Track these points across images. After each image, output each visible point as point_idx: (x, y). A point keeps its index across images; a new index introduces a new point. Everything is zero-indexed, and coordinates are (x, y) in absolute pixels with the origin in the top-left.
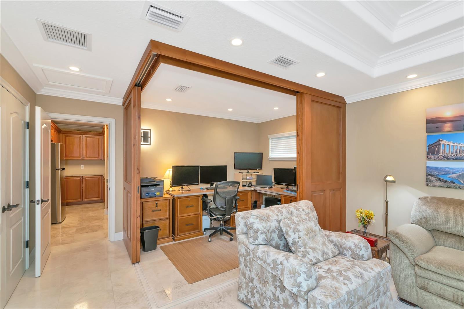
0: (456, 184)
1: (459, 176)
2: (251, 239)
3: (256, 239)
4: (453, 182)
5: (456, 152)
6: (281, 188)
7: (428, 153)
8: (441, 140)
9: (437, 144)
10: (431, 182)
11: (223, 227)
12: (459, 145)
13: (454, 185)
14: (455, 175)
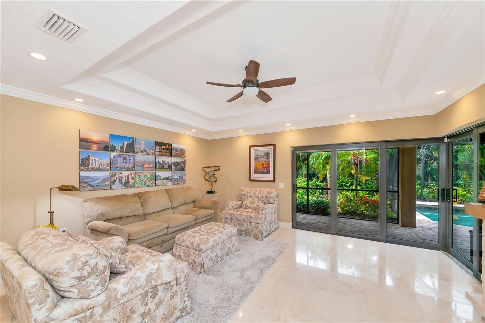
0: (100, 187)
1: (101, 182)
4: (98, 186)
5: (99, 165)
7: (81, 165)
8: (90, 155)
9: (88, 158)
10: (83, 188)
12: (101, 161)
13: (99, 188)
14: (99, 181)
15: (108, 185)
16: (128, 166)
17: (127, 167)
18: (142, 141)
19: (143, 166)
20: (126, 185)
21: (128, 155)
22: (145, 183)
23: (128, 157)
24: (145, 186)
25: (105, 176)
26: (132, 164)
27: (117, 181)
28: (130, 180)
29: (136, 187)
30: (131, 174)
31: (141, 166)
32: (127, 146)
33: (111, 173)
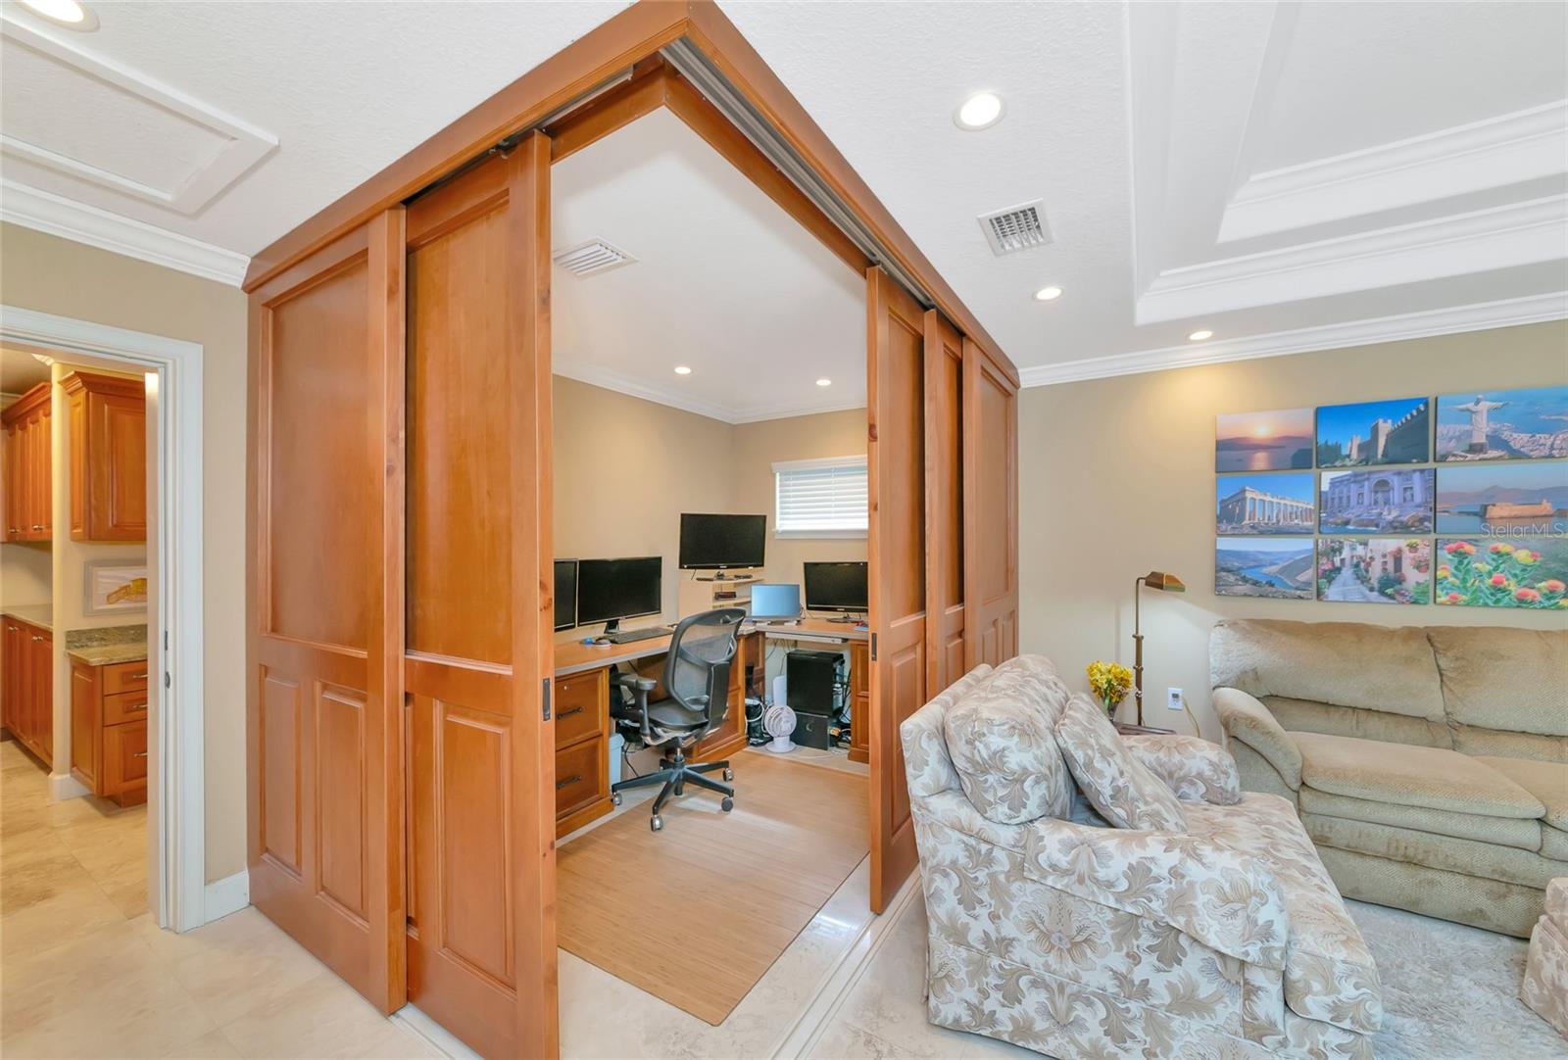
0: (1278, 587)
1: (1283, 570)
5: (1277, 517)
7: (1219, 519)
8: (1247, 488)
9: (1239, 498)
10: (1226, 585)
11: (685, 769)
12: (1283, 502)
13: (1274, 589)
14: (1274, 569)
15: (1308, 584)
16: (1395, 514)
17: (1390, 518)
18: (1477, 402)
19: (1482, 514)
20: (1389, 591)
21: (1399, 473)
22: (1498, 589)
23: (1395, 481)
24: (1498, 601)
25: (1299, 553)
26: (1419, 506)
27: (1347, 573)
28: (1409, 570)
29: (1442, 604)
30: (1413, 548)
31: (1469, 514)
32: (1392, 437)
33: (1320, 541)
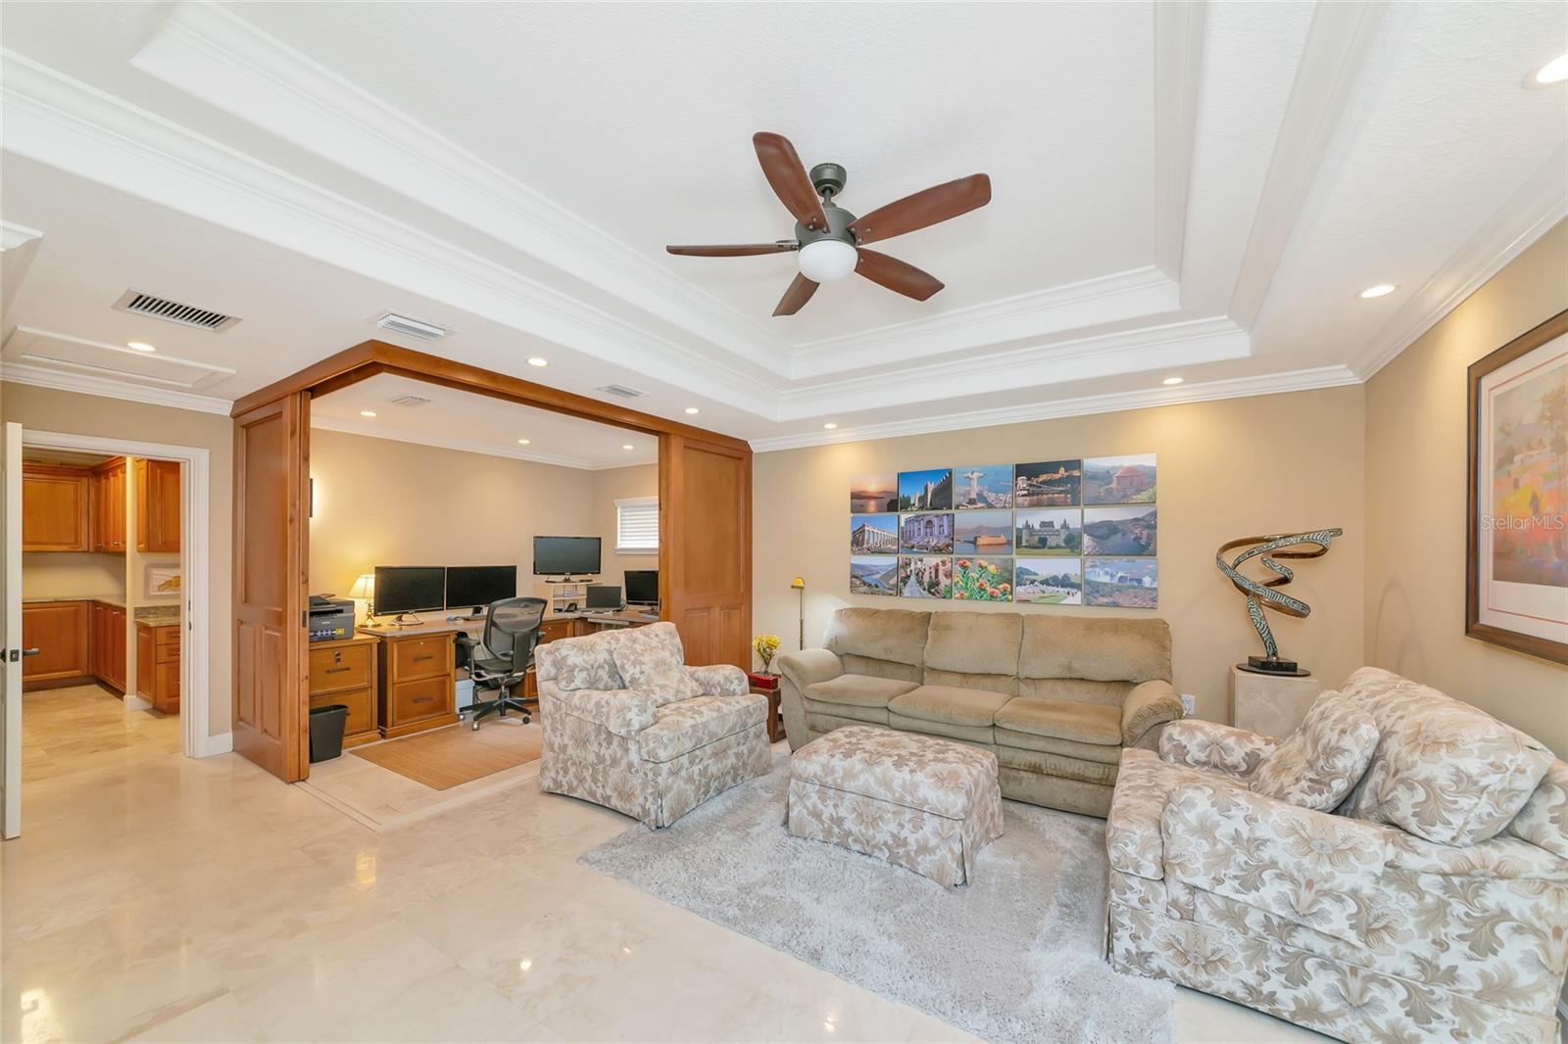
0: (881, 588)
1: (882, 577)
2: (564, 683)
3: (570, 680)
4: (877, 586)
5: (880, 543)
6: (641, 612)
7: (853, 544)
8: (866, 524)
9: (862, 530)
10: (855, 586)
11: (508, 700)
12: (882, 532)
13: (878, 589)
14: (878, 576)
15: (893, 586)
16: (935, 542)
17: (933, 544)
18: (972, 473)
19: (974, 542)
20: (933, 590)
21: (937, 516)
22: (981, 588)
23: (935, 521)
24: (981, 597)
25: (890, 566)
26: (946, 537)
27: (913, 578)
28: (942, 577)
29: (957, 598)
30: (944, 563)
31: (968, 542)
32: (935, 494)
33: (900, 558)
